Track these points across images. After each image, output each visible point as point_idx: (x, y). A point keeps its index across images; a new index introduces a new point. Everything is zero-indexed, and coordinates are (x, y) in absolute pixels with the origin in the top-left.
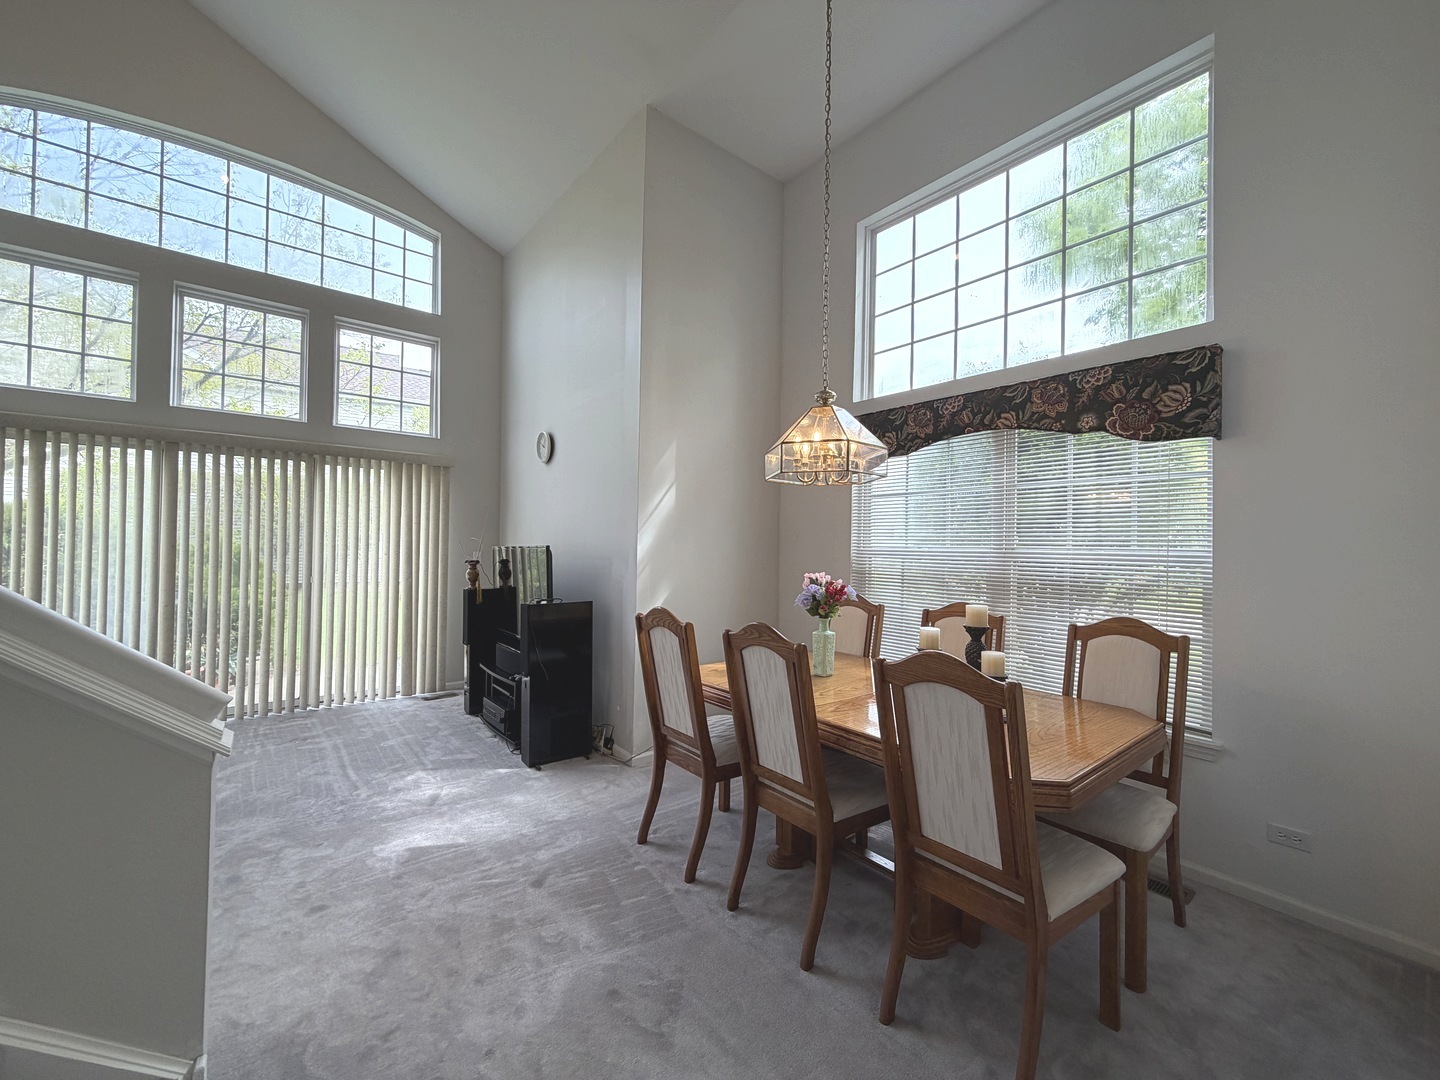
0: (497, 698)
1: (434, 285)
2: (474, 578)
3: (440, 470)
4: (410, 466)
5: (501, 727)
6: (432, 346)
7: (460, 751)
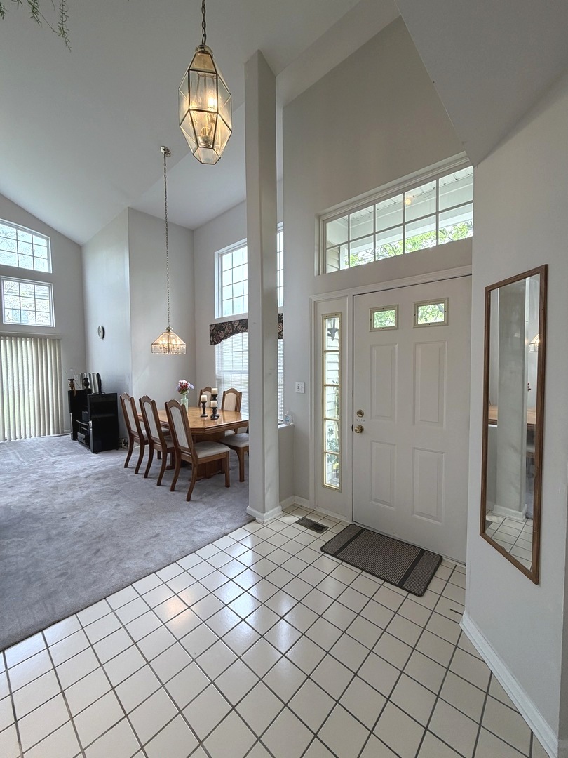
0: (83, 432)
1: (48, 259)
2: (72, 386)
3: (55, 341)
4: (41, 340)
5: (84, 442)
6: (49, 287)
7: (67, 451)
